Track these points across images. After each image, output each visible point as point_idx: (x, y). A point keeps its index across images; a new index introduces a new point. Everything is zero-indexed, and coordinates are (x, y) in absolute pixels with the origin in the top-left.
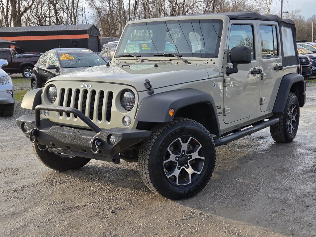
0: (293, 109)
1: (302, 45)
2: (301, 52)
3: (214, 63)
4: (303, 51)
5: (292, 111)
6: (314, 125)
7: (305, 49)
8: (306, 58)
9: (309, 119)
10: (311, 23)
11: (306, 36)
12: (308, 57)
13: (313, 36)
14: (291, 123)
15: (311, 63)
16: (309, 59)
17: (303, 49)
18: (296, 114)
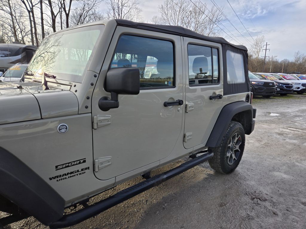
0: (237, 139)
1: (273, 74)
2: (271, 79)
3: (76, 91)
4: (272, 78)
5: (235, 141)
6: (264, 146)
7: (274, 77)
8: (273, 83)
9: (262, 136)
10: (282, 63)
11: (279, 70)
12: (275, 82)
13: (283, 70)
14: (233, 153)
15: (276, 86)
16: (275, 83)
17: (272, 77)
18: (241, 143)
